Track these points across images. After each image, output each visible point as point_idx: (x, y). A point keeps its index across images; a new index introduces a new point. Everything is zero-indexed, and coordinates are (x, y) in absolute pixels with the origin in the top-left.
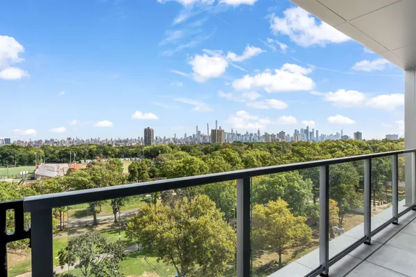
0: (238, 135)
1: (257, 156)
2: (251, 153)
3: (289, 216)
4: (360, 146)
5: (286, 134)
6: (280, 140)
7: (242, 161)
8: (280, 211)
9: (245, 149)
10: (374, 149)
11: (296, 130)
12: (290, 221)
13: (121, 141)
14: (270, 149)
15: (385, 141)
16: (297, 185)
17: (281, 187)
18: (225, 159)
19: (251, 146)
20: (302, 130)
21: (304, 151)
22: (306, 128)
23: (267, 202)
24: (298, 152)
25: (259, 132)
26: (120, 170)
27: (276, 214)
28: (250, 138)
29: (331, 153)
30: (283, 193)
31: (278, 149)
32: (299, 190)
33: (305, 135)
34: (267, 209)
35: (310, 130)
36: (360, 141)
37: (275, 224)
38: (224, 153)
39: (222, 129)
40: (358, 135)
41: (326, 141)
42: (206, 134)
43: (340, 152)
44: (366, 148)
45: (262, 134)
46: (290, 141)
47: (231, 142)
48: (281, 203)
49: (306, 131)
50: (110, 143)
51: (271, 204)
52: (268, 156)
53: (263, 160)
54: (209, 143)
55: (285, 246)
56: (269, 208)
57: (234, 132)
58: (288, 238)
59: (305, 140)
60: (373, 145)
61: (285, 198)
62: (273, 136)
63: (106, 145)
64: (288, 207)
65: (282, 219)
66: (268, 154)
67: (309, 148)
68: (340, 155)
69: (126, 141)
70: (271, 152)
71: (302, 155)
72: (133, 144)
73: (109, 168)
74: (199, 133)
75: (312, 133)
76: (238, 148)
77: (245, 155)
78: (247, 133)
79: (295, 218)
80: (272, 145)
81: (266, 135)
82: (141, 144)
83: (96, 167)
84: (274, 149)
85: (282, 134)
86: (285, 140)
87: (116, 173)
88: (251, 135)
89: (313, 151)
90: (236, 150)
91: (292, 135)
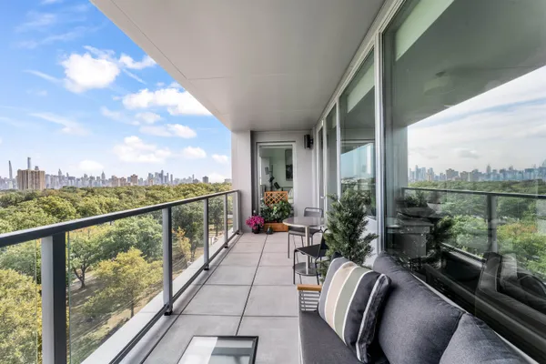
0: (71, 178)
1: (101, 204)
2: (92, 201)
3: (143, 264)
4: (207, 188)
5: (139, 178)
6: (132, 184)
7: (78, 211)
8: (132, 262)
9: (83, 196)
10: (217, 190)
11: (150, 174)
12: (143, 270)
14: (118, 194)
15: (224, 184)
16: (151, 230)
17: (133, 236)
18: (46, 210)
19: (91, 191)
20: (156, 174)
21: (159, 194)
22: (160, 172)
23: (115, 255)
24: (153, 196)
25: (103, 174)
27: (127, 266)
28: (90, 182)
29: (185, 195)
30: (136, 241)
31: (129, 194)
32: (153, 234)
33: (160, 179)
34: (114, 264)
35: (165, 174)
36: (207, 185)
37: (125, 278)
38: (44, 203)
39: (40, 169)
40: (206, 179)
41: (181, 184)
43: (192, 194)
44: (212, 190)
45: (108, 177)
46: (143, 184)
47: (57, 188)
48: (134, 253)
49: (161, 175)
51: (121, 256)
52: (116, 203)
53: (110, 207)
54: (13, 190)
55: (138, 298)
56: (119, 261)
57: (64, 174)
58: (142, 288)
59: (159, 184)
60: (216, 187)
61: (138, 246)
62: (123, 180)
64: (141, 255)
65: (134, 270)
66: (116, 200)
67: (164, 192)
68: (192, 196)
70: (120, 198)
71: (157, 199)
75: (166, 177)
76: (70, 195)
77: (82, 204)
78: (86, 176)
79: (150, 265)
80: (121, 190)
81: (114, 179)
84: (123, 194)
85: (134, 178)
86: (137, 184)
88: (92, 178)
89: (167, 195)
90: (67, 198)
91: (145, 178)
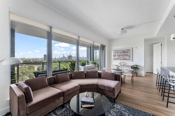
13: (34, 59)
25: (83, 56)
26: (34, 69)
42: (66, 57)
50: (30, 60)
54: (67, 60)
63: (28, 61)
69: (37, 59)
72: (39, 60)
73: (29, 68)
74: (64, 56)
82: (43, 60)
83: (23, 68)
87: (32, 70)
88: (81, 57)
